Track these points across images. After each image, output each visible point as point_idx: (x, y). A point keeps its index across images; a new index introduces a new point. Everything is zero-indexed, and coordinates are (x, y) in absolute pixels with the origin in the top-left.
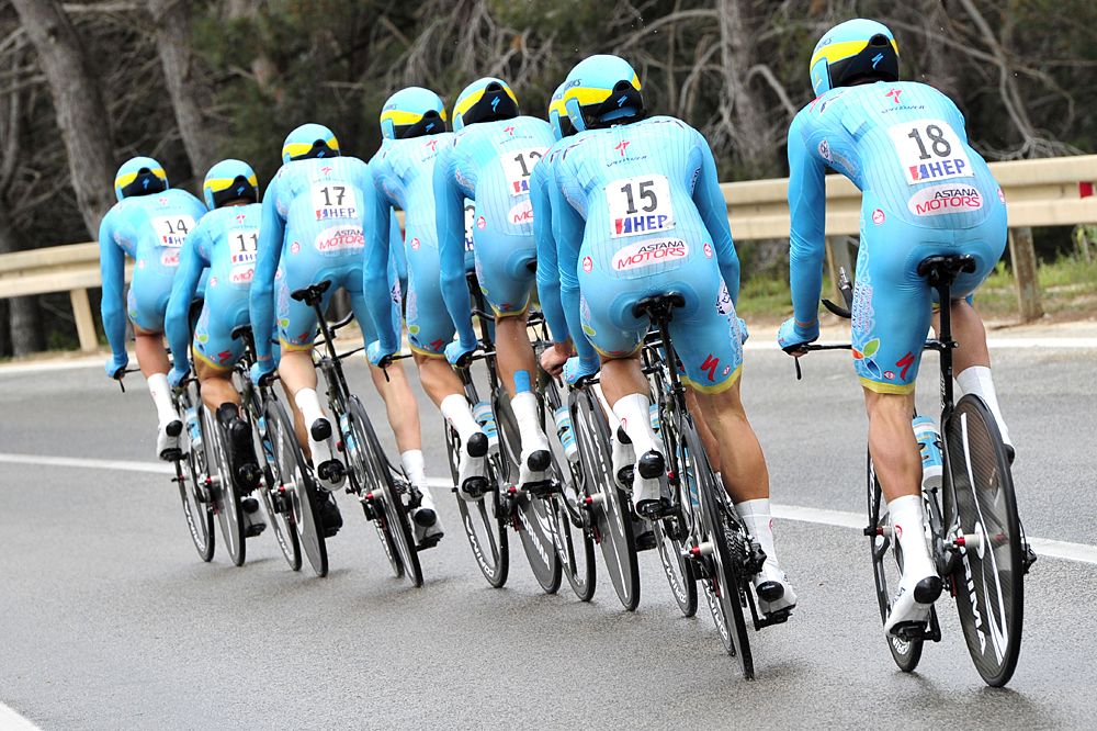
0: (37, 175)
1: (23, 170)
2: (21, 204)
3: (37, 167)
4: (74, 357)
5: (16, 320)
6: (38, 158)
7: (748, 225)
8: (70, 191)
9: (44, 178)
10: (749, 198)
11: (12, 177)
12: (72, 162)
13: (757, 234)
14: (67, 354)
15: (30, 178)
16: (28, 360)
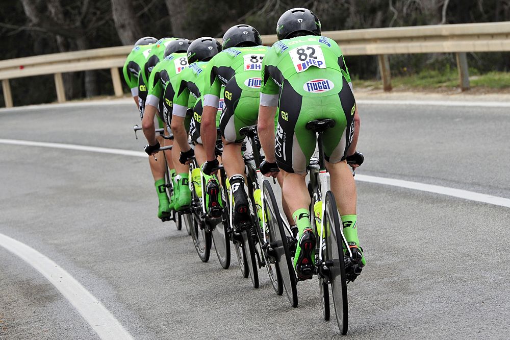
0: (98, 13)
1: (92, 10)
2: (91, 26)
3: (98, 9)
4: (112, 99)
5: (87, 79)
6: (98, 4)
7: (420, 46)
8: (113, 20)
9: (102, 13)
10: (421, 34)
11: (87, 13)
12: (114, 7)
13: (424, 50)
14: (109, 98)
15: (95, 14)
16: (91, 99)
